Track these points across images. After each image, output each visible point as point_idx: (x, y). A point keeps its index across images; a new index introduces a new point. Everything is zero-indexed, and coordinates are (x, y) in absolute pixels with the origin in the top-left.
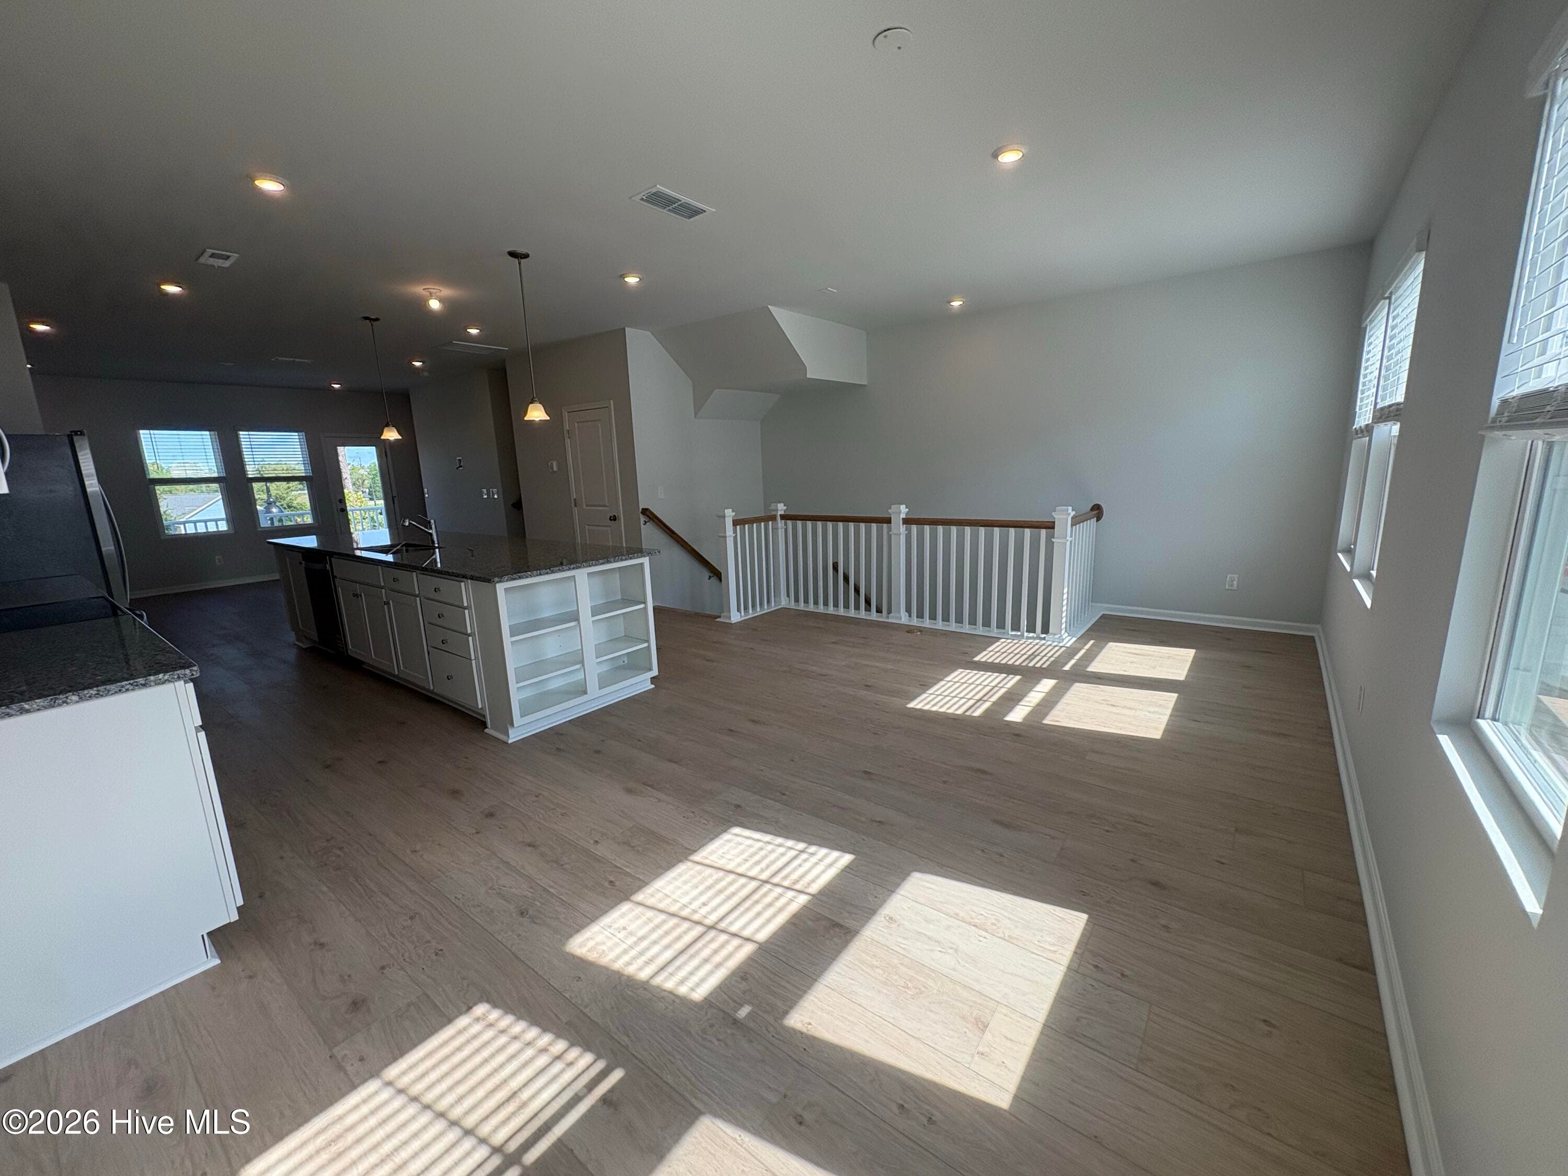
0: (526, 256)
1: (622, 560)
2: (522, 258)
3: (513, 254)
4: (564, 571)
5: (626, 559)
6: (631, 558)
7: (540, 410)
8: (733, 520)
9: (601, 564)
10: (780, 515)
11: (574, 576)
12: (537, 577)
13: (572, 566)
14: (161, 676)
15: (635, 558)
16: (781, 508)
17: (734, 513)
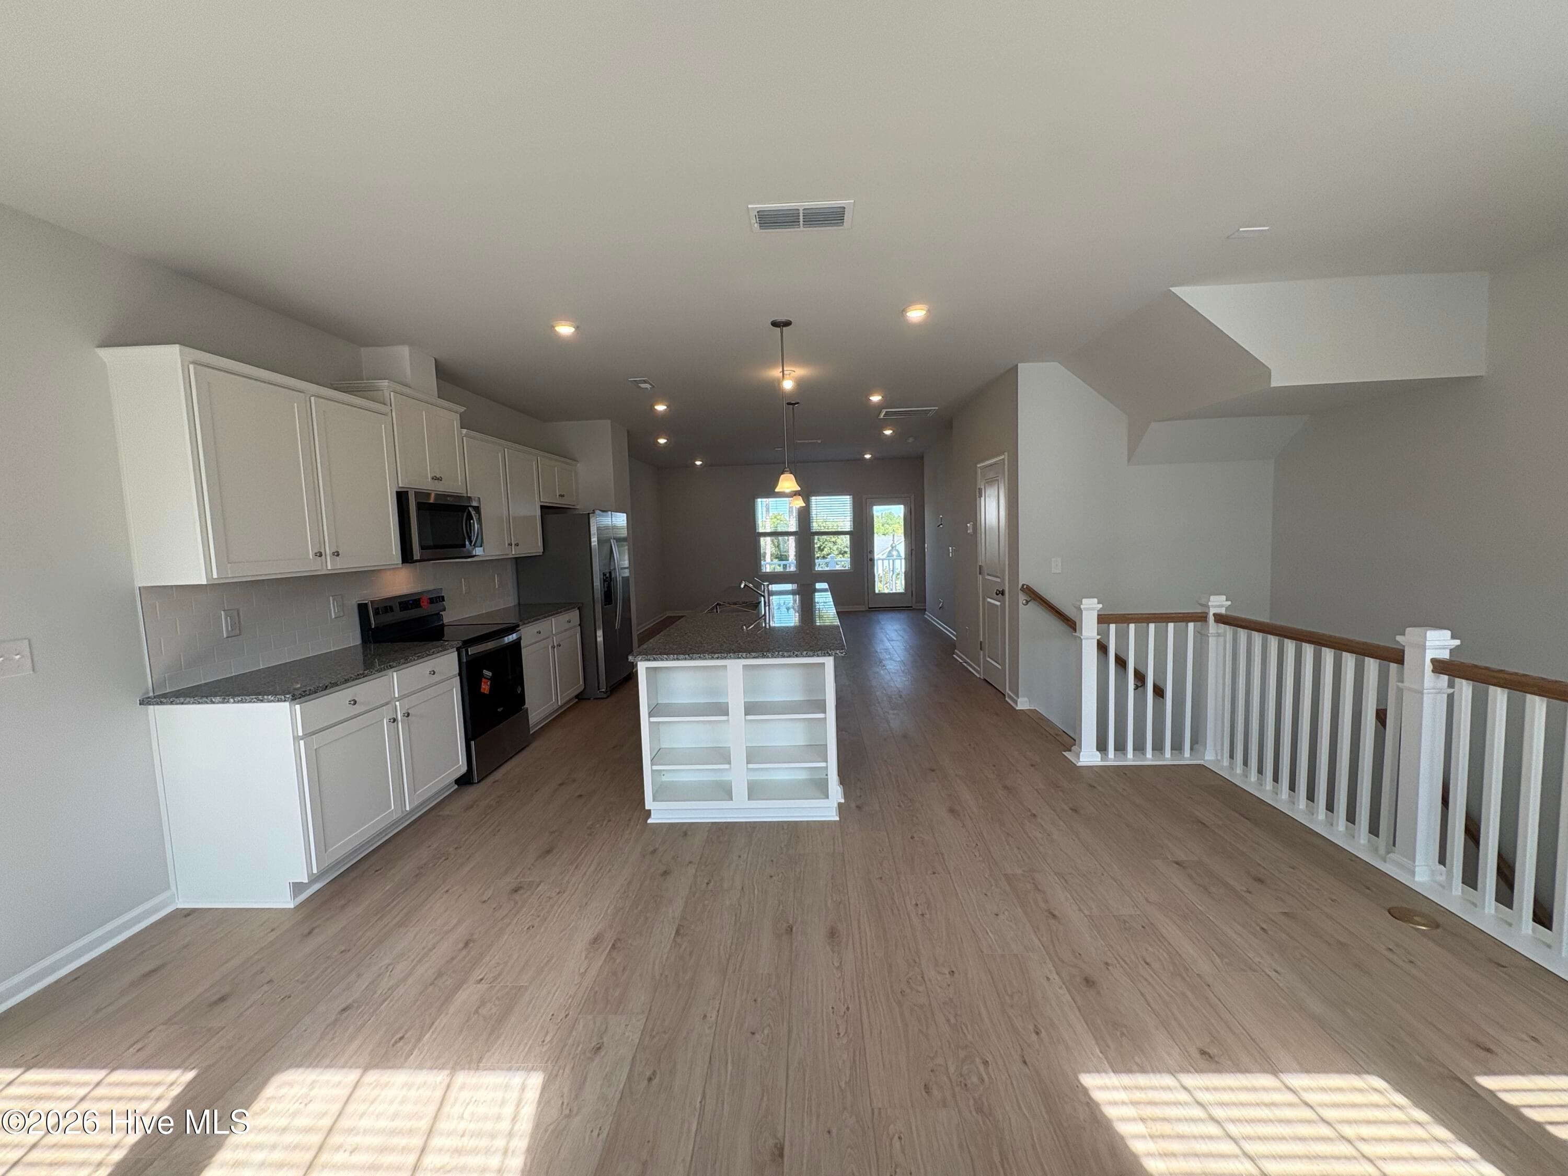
0: (788, 324)
1: (783, 656)
2: (783, 326)
3: (775, 324)
4: (706, 659)
5: (789, 656)
6: (797, 656)
7: (791, 480)
8: (1098, 615)
9: (754, 658)
10: (1214, 615)
11: (726, 666)
12: (674, 662)
13: (716, 655)
14: (270, 697)
15: (803, 656)
16: (1218, 604)
17: (1101, 606)
